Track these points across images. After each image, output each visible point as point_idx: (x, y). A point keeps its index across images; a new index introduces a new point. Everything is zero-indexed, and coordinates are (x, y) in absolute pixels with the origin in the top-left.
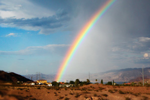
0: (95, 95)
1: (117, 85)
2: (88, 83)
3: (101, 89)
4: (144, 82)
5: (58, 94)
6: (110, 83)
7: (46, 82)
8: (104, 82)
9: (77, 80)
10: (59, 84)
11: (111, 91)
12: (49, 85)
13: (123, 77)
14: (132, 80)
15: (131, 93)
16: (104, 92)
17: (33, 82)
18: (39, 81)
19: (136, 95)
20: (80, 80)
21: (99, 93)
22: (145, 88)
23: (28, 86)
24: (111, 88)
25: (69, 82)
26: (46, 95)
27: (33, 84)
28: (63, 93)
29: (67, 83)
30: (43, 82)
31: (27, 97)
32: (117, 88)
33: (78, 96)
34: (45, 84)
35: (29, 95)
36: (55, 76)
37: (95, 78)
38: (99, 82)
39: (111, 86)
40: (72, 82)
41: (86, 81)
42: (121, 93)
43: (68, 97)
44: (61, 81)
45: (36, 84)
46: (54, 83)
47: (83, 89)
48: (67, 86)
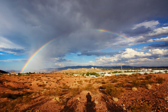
0: (36, 78)
1: (46, 74)
2: (34, 73)
3: (39, 75)
4: (55, 73)
5: (19, 78)
6: (43, 73)
7: (15, 73)
8: (41, 73)
9: (30, 72)
10: (21, 74)
11: (42, 76)
12: (17, 75)
13: (48, 71)
14: (51, 72)
15: (50, 77)
16: (40, 76)
17: (8, 73)
18: (12, 73)
19: (52, 77)
20: (31, 72)
21: (38, 77)
22: (55, 75)
23: (6, 75)
24: (43, 75)
25: (26, 73)
26: (13, 79)
27: (8, 74)
28: (21, 77)
29: (25, 74)
30: (14, 73)
31: (3, 80)
32: (45, 75)
33: (28, 78)
34: (15, 74)
35: (4, 79)
36: (20, 71)
37: (37, 71)
38: (39, 73)
39: (43, 74)
40: (27, 73)
41: (33, 72)
42: (46, 77)
43: (24, 79)
44: (22, 73)
45: (10, 74)
46: (19, 74)
47: (31, 76)
48: (25, 75)
